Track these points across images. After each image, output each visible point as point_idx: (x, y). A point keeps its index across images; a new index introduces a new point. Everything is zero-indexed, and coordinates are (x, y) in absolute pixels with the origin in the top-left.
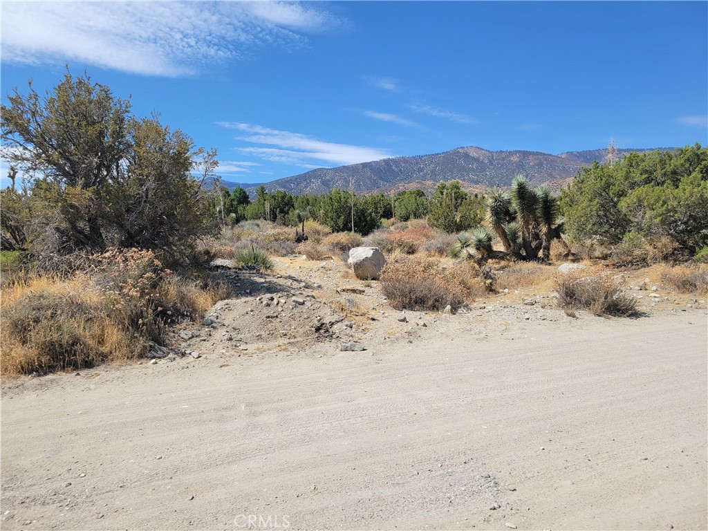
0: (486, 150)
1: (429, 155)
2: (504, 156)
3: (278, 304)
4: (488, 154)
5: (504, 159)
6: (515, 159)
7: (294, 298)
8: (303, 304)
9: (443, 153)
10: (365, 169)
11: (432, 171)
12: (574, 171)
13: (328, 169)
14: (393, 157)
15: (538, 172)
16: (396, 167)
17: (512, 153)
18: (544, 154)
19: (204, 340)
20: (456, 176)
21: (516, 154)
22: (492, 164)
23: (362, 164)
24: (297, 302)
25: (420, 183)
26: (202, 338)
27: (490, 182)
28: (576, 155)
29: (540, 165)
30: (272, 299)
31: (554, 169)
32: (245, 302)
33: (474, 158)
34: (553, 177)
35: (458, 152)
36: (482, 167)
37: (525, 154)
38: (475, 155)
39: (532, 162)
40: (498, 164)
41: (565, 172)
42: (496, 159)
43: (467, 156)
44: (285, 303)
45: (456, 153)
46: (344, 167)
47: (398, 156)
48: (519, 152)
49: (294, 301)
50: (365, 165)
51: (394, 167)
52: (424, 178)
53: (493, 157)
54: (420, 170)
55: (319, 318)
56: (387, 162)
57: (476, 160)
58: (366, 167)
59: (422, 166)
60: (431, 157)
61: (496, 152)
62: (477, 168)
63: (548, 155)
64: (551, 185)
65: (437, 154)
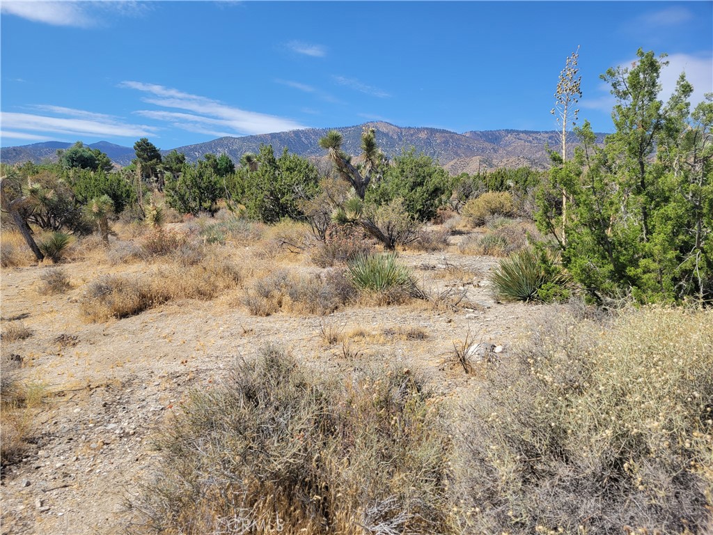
0: (396, 126)
1: (339, 128)
2: (412, 132)
4: (397, 129)
5: (412, 135)
6: (423, 135)
9: (354, 126)
10: (274, 140)
12: (478, 150)
13: (235, 138)
14: (303, 129)
15: (445, 150)
16: (306, 139)
17: (419, 130)
18: (450, 132)
21: (424, 131)
22: (400, 140)
23: (270, 134)
28: (478, 135)
29: (446, 143)
31: (459, 147)
33: (383, 133)
34: (458, 155)
35: (368, 126)
36: (391, 142)
37: (432, 131)
38: (385, 130)
39: (438, 139)
40: (407, 140)
41: (470, 152)
42: (405, 135)
46: (252, 136)
47: (308, 128)
48: (427, 129)
50: (273, 136)
51: (303, 139)
53: (401, 133)
56: (296, 133)
57: (386, 135)
58: (275, 138)
61: (405, 128)
62: (387, 144)
63: (453, 133)
64: (458, 162)
65: (348, 127)
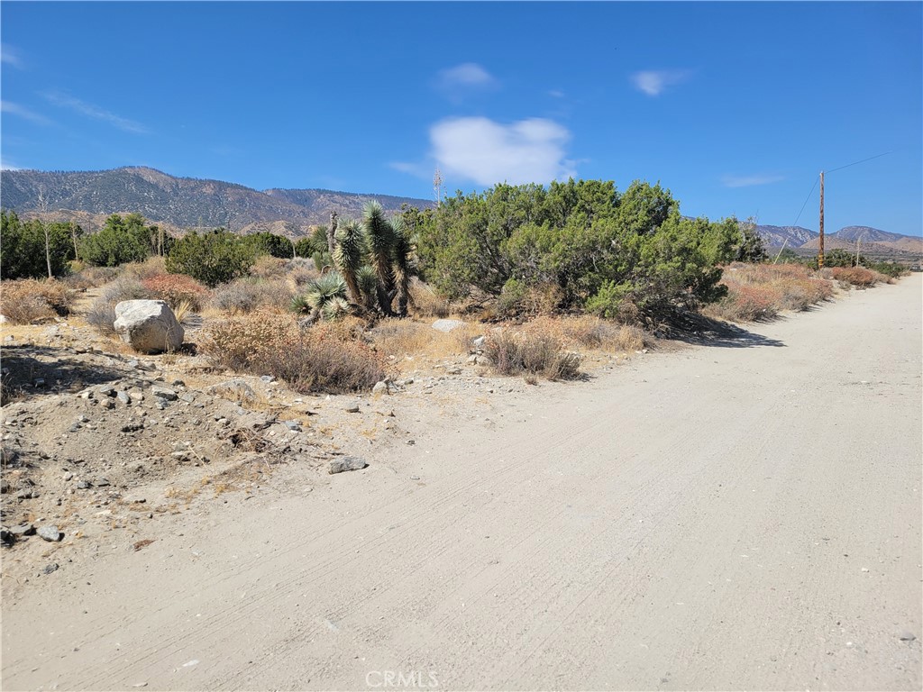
0: (167, 175)
1: (79, 173)
2: (192, 185)
3: (129, 402)
4: (170, 180)
5: (193, 189)
6: (208, 190)
7: (154, 389)
8: (175, 398)
9: (102, 172)
11: (85, 197)
12: (283, 214)
14: (17, 170)
15: (240, 211)
16: (22, 185)
17: (203, 183)
18: (246, 188)
19: (29, 497)
20: (125, 207)
21: (209, 185)
22: (177, 194)
24: (164, 395)
25: (66, 212)
26: (22, 493)
27: (175, 219)
28: (283, 194)
29: (241, 201)
30: (113, 394)
31: (259, 208)
32: (61, 404)
33: (149, 184)
34: (258, 219)
35: (126, 173)
36: (163, 198)
37: (221, 186)
38: (152, 179)
39: (230, 196)
40: (185, 196)
41: (273, 214)
42: (182, 189)
43: (139, 180)
44: (143, 399)
45: (121, 173)
47: (26, 168)
48: (214, 181)
49: (158, 394)
51: (18, 185)
52: (73, 206)
53: (177, 185)
54: (65, 193)
55: (224, 421)
57: (154, 186)
59: (67, 188)
60: (83, 176)
61: (182, 179)
62: (156, 199)
63: (250, 189)
64: (256, 227)
65: (93, 172)
